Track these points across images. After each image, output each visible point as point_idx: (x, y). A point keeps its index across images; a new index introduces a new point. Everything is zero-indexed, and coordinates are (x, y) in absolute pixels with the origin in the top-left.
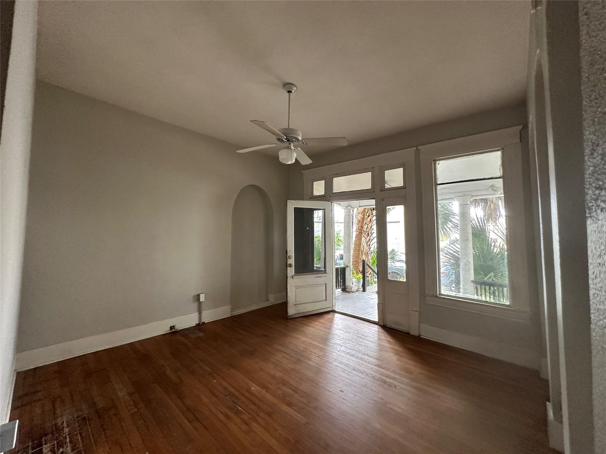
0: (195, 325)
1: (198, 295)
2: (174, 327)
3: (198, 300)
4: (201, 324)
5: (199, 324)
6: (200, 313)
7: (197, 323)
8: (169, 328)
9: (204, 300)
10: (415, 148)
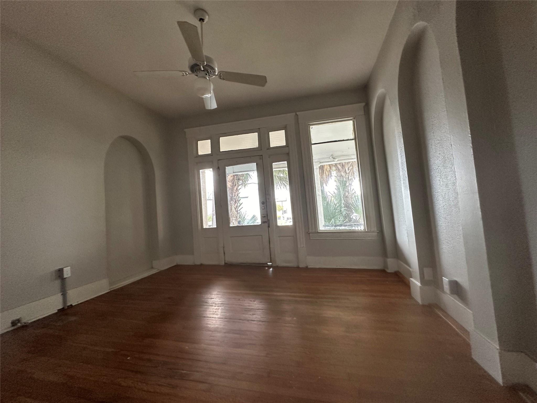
0: (57, 311)
1: (59, 271)
2: (19, 321)
3: (59, 276)
4: (66, 308)
5: (63, 308)
6: (64, 295)
7: (61, 307)
8: (10, 325)
9: (70, 275)
10: (294, 114)
